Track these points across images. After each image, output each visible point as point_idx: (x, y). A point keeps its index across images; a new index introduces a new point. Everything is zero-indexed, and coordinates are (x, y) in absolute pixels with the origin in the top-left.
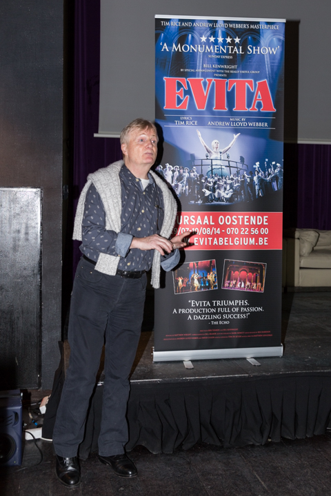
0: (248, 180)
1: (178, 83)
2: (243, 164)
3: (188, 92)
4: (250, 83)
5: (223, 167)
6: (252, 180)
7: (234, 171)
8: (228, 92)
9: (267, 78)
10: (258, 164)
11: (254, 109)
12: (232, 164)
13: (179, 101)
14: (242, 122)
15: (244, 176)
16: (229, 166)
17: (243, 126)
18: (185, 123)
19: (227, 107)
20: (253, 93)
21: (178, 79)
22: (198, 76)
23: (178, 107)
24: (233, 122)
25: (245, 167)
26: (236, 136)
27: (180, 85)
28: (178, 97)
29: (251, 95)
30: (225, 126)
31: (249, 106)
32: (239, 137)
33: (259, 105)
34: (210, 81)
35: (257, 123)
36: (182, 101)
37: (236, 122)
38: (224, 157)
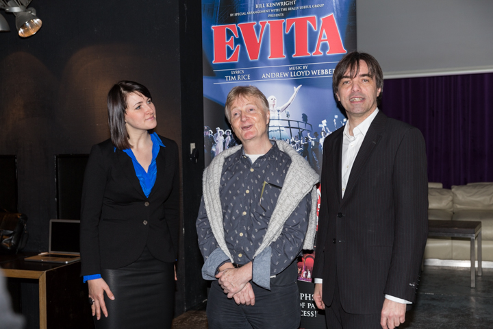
0: (313, 143)
1: (228, 31)
2: (306, 123)
3: (239, 41)
4: (312, 20)
5: (282, 128)
6: (317, 143)
7: (295, 132)
8: (285, 35)
9: (334, 12)
10: (324, 122)
11: (317, 52)
12: (292, 124)
13: (230, 52)
14: (303, 70)
15: (308, 139)
16: (290, 127)
17: (305, 76)
18: (237, 78)
19: (285, 53)
20: (317, 32)
21: (227, 27)
22: (250, 20)
23: (228, 60)
24: (293, 71)
25: (308, 127)
26: (296, 89)
27: (229, 34)
28: (228, 48)
29: (313, 35)
30: (284, 77)
31: (311, 50)
32: (300, 89)
33: (324, 47)
34: (263, 24)
35: (322, 71)
36: (232, 51)
37: (296, 71)
38: (283, 115)
